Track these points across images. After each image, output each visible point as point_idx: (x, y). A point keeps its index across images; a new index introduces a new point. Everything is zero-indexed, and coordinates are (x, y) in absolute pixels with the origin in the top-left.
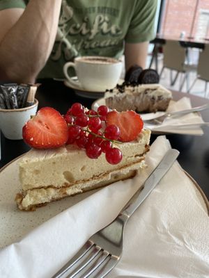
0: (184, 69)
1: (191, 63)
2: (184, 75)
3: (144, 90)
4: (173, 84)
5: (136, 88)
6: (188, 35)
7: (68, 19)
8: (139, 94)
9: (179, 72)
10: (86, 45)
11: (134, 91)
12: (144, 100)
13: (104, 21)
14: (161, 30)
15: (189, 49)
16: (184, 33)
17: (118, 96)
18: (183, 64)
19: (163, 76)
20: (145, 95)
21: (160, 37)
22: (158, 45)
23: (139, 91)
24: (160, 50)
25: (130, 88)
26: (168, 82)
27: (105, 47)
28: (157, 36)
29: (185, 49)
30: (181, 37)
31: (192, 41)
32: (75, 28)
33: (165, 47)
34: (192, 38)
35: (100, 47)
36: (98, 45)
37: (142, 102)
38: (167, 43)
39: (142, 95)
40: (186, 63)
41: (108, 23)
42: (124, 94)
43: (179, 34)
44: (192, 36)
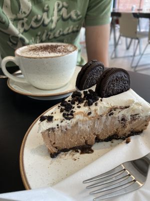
0: (138, 36)
1: (142, 30)
2: (137, 41)
3: (107, 111)
4: (128, 48)
5: (93, 107)
6: (138, 8)
7: (28, 12)
8: (99, 118)
9: (132, 38)
10: (50, 35)
11: (90, 113)
12: (108, 123)
13: (63, 6)
14: (117, 5)
15: (140, 19)
16: (134, 6)
17: (64, 124)
18: (136, 32)
19: (120, 42)
20: (110, 118)
21: (116, 11)
22: (115, 18)
23: (99, 113)
24: (117, 22)
25: (84, 109)
26: (124, 47)
27: (68, 34)
28: (113, 10)
29: (137, 20)
30: (132, 9)
31: (141, 12)
32: (37, 21)
33: (120, 19)
34: (141, 10)
35: (63, 35)
36: (61, 33)
37: (106, 126)
38: (122, 16)
39: (104, 117)
40: (138, 30)
41: (67, 8)
42: (74, 121)
43: (130, 8)
44: (141, 8)
